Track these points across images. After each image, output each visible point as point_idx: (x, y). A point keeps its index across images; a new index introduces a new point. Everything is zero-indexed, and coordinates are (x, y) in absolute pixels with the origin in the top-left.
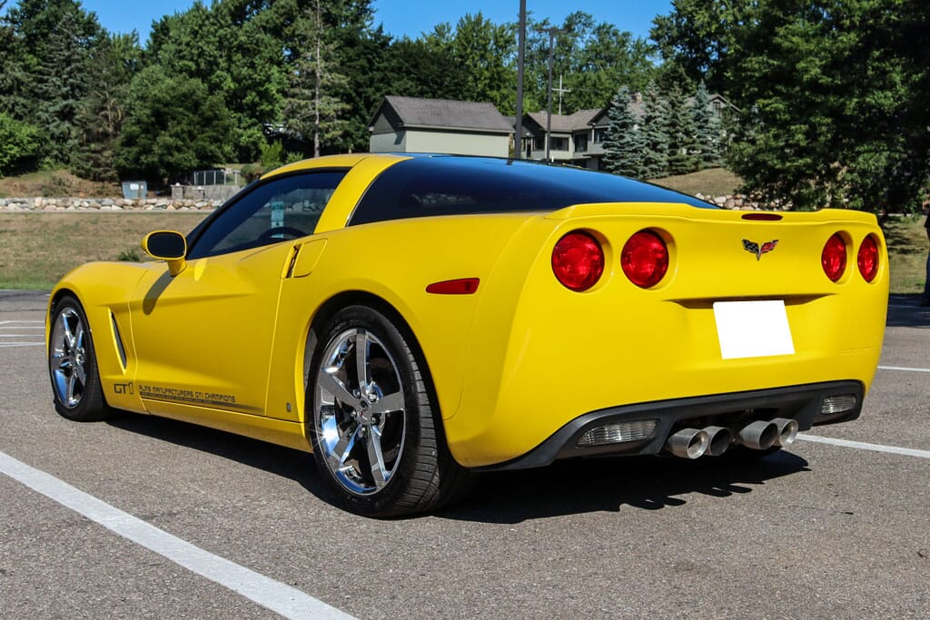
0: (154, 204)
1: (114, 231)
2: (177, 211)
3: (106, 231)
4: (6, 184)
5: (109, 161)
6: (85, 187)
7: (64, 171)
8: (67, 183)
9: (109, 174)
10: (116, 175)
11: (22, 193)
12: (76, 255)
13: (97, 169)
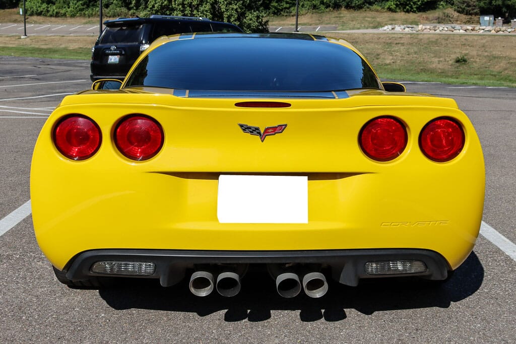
0: (483, 29)
1: (456, 45)
2: (496, 34)
3: (452, 44)
4: (419, 16)
5: (475, 4)
6: (461, 18)
7: (450, 9)
8: (451, 16)
9: (475, 11)
10: (479, 12)
11: (427, 22)
12: (433, 57)
13: (468, 8)
